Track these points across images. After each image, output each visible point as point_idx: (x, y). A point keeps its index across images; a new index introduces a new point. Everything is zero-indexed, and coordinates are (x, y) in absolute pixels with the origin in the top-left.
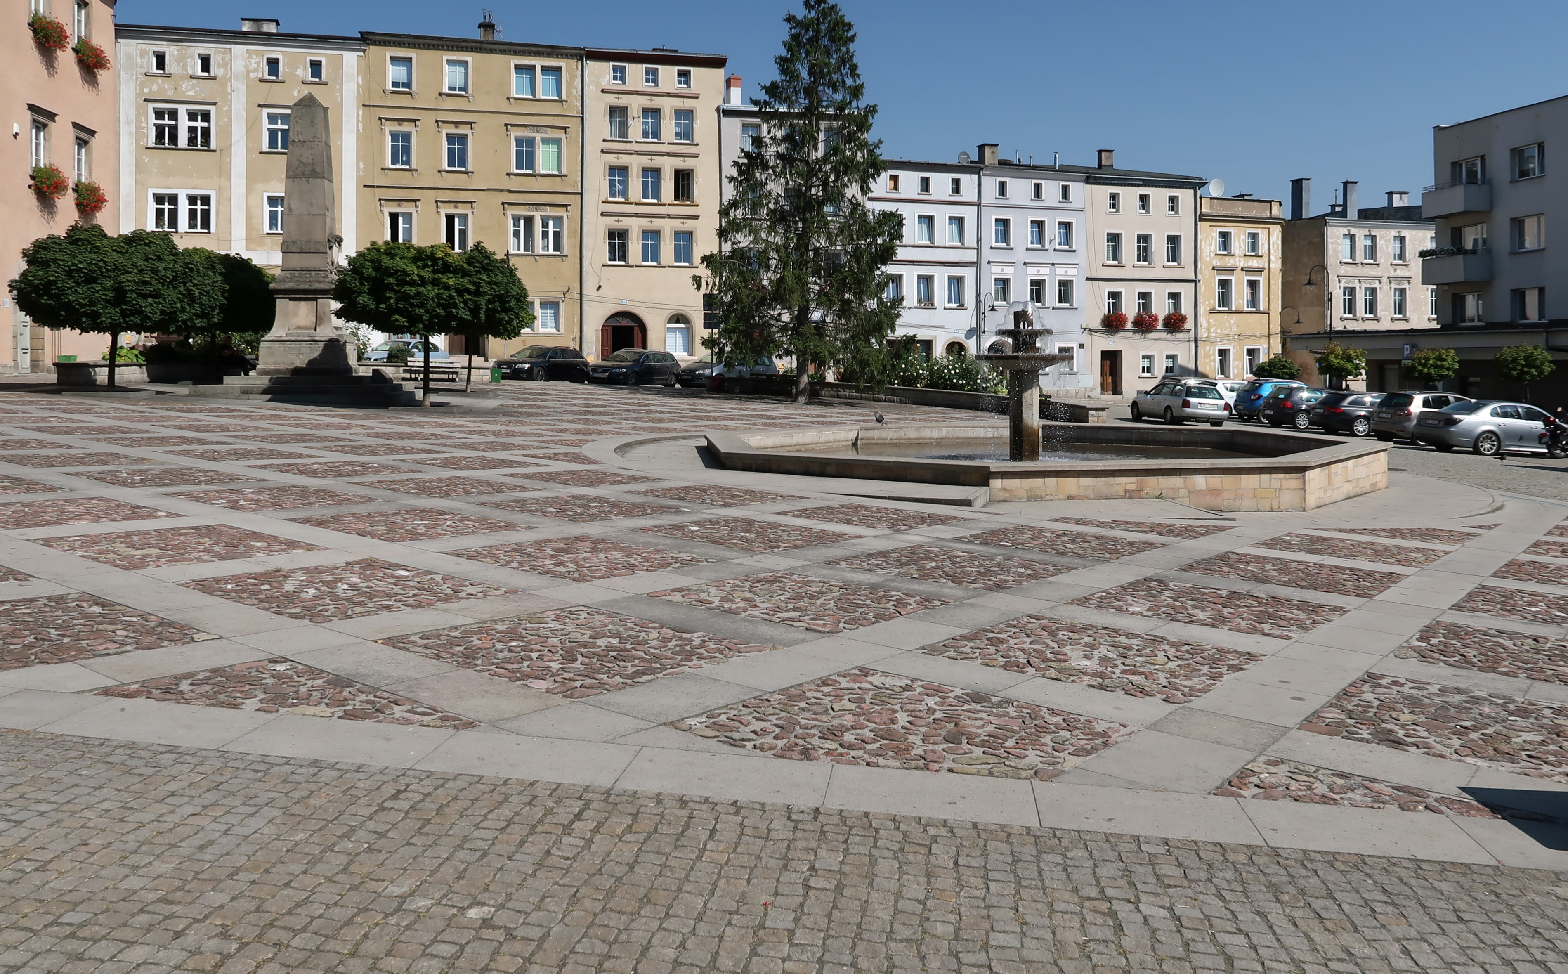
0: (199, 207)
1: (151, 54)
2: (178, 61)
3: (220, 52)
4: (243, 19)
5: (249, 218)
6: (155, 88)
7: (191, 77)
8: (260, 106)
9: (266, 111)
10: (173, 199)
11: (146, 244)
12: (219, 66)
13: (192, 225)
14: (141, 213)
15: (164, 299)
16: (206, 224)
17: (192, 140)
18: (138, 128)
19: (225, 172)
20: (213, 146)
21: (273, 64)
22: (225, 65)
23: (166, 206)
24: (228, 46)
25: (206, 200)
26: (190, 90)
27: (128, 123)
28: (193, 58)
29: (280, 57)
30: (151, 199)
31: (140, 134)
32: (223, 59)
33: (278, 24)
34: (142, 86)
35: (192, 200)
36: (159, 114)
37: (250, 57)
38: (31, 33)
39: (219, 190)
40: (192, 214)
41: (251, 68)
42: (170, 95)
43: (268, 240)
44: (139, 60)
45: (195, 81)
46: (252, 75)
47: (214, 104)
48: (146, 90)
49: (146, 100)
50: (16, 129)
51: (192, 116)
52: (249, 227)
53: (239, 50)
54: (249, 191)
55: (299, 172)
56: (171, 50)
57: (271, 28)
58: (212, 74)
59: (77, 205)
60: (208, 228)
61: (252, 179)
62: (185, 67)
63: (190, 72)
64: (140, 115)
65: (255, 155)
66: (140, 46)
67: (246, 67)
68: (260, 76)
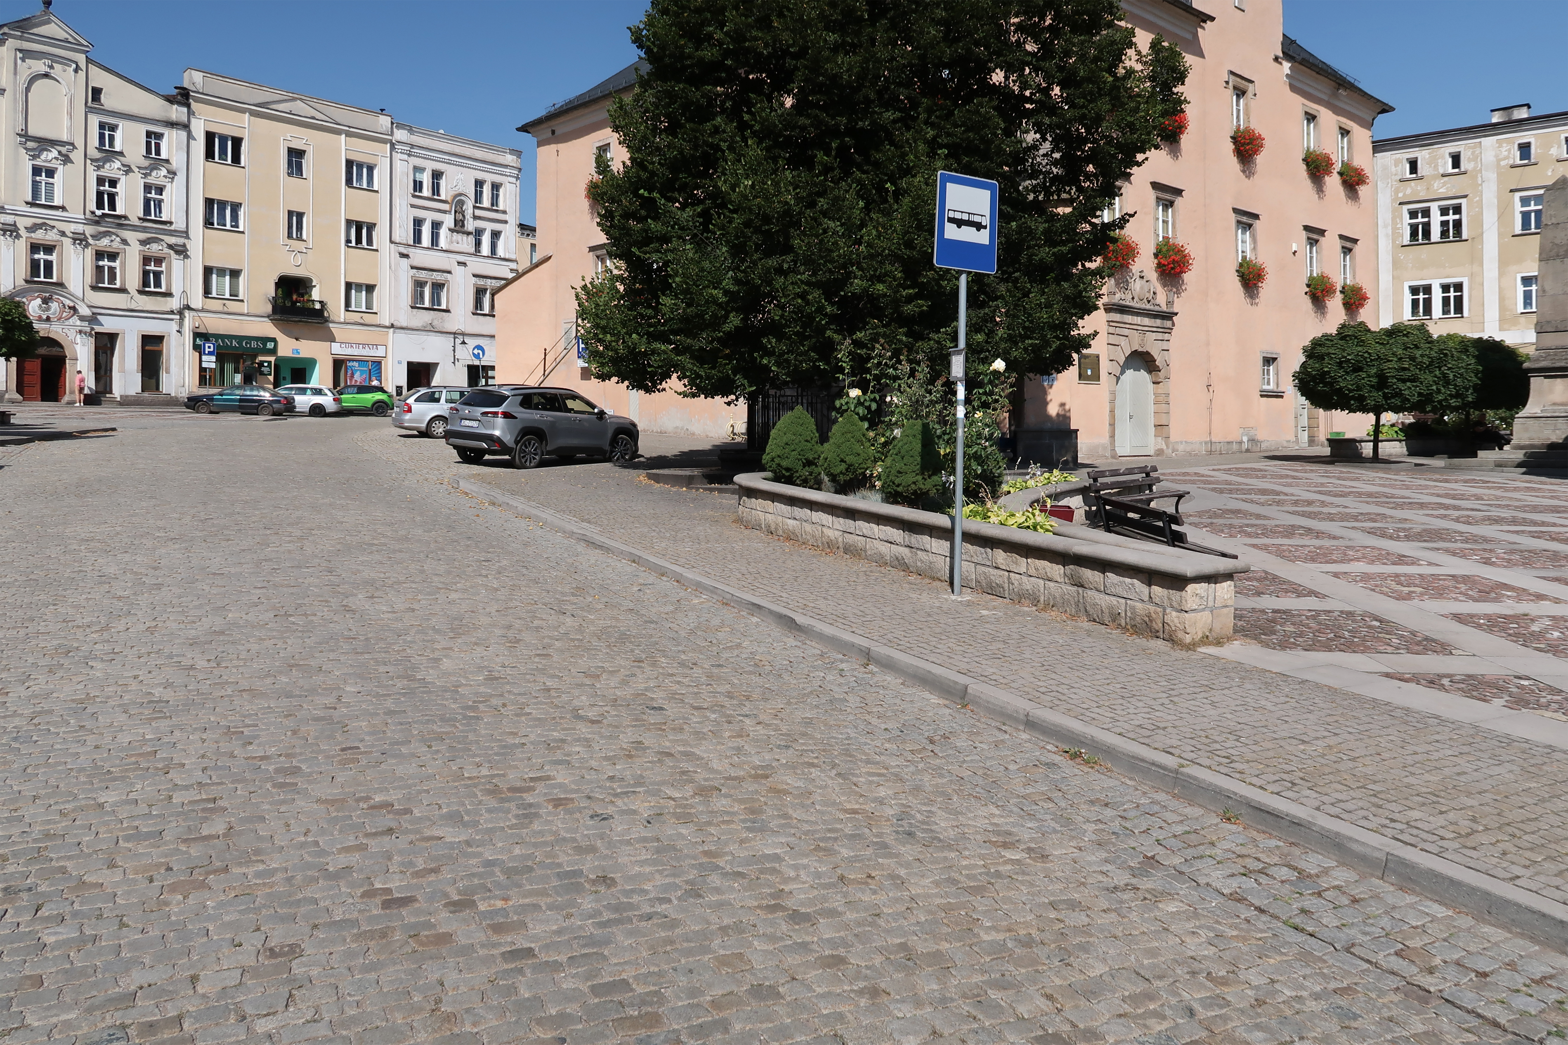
0: (1452, 294)
1: (1405, 161)
2: (1429, 164)
3: (1469, 148)
4: (1492, 111)
5: (1502, 299)
6: (1409, 191)
7: (1443, 176)
8: (1511, 191)
9: (1518, 195)
10: (1427, 289)
11: (1404, 335)
12: (1469, 160)
13: (1446, 311)
14: (1398, 305)
15: (1421, 383)
16: (1459, 309)
17: (1444, 233)
18: (1395, 229)
19: (1477, 259)
20: (1464, 237)
21: (1525, 149)
22: (1475, 158)
23: (1421, 296)
24: (1478, 140)
25: (1459, 287)
26: (1442, 188)
27: (1385, 226)
28: (1443, 157)
29: (1532, 140)
30: (1407, 291)
31: (1396, 233)
32: (1473, 153)
33: (1529, 106)
34: (1397, 191)
35: (1445, 288)
36: (1413, 214)
37: (1500, 146)
38: (1305, 167)
39: (1472, 277)
40: (1446, 301)
41: (1501, 157)
42: (1423, 195)
43: (1523, 319)
44: (1393, 169)
45: (1446, 179)
46: (1503, 163)
47: (1465, 196)
48: (1400, 195)
49: (1400, 204)
50: (1294, 248)
51: (1444, 211)
52: (1503, 308)
53: (1489, 142)
54: (1501, 274)
55: (1553, 253)
56: (1422, 155)
57: (1523, 114)
58: (1463, 169)
59: (1344, 304)
60: (1462, 313)
61: (1504, 262)
62: (1436, 167)
63: (1441, 171)
64: (1396, 217)
65: (1508, 239)
66: (1394, 157)
67: (1496, 156)
68: (1511, 162)
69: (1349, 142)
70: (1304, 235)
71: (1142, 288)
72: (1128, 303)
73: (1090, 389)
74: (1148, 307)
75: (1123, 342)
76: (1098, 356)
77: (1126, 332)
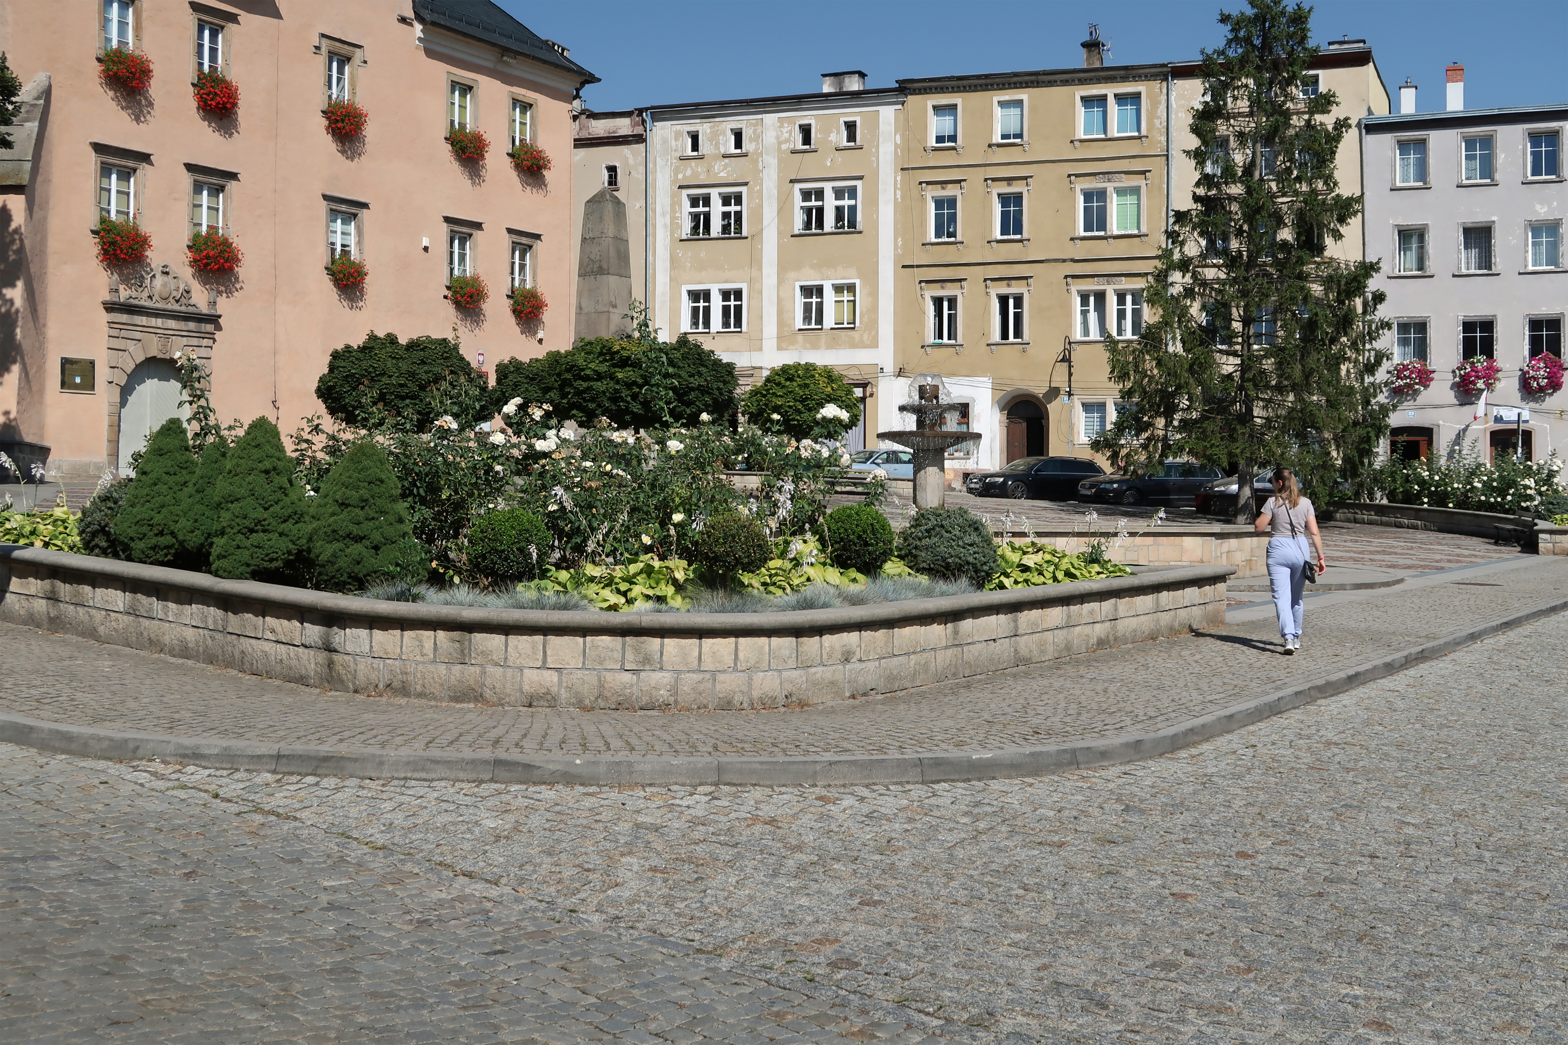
0: (732, 303)
1: (685, 134)
2: (711, 140)
3: (751, 124)
4: (824, 76)
5: (780, 312)
6: (689, 173)
7: (725, 156)
8: (791, 181)
9: (798, 186)
10: (707, 296)
12: (751, 140)
13: (726, 324)
14: (675, 314)
16: (738, 323)
17: (726, 229)
18: (673, 218)
19: (755, 261)
20: (744, 233)
21: (806, 131)
22: (757, 138)
23: (702, 304)
24: (760, 116)
25: (738, 294)
26: (723, 171)
27: (664, 214)
28: (724, 134)
29: (813, 122)
30: (685, 296)
31: (675, 225)
32: (755, 131)
33: (862, 75)
34: (676, 171)
35: (726, 295)
36: (694, 202)
37: (782, 126)
38: (449, 147)
39: (751, 282)
40: (726, 310)
41: (783, 139)
42: (703, 179)
43: (800, 337)
44: (674, 143)
45: (727, 160)
46: (784, 147)
47: (746, 184)
48: (680, 176)
49: (680, 187)
50: (425, 242)
51: (726, 201)
52: (782, 322)
53: (770, 119)
54: (780, 281)
56: (704, 128)
57: (853, 84)
58: (744, 150)
59: (514, 311)
60: (740, 327)
61: (783, 268)
62: (717, 146)
63: (722, 151)
64: (675, 204)
65: (787, 239)
66: (675, 128)
67: (778, 138)
68: (792, 147)
69: (532, 118)
70: (445, 228)
71: (165, 285)
72: (142, 303)
73: (81, 399)
74: (176, 307)
75: (131, 346)
76: (92, 363)
77: (138, 335)
